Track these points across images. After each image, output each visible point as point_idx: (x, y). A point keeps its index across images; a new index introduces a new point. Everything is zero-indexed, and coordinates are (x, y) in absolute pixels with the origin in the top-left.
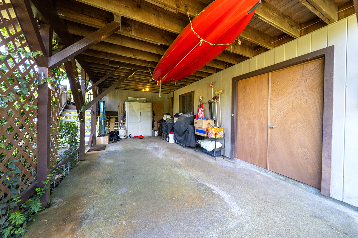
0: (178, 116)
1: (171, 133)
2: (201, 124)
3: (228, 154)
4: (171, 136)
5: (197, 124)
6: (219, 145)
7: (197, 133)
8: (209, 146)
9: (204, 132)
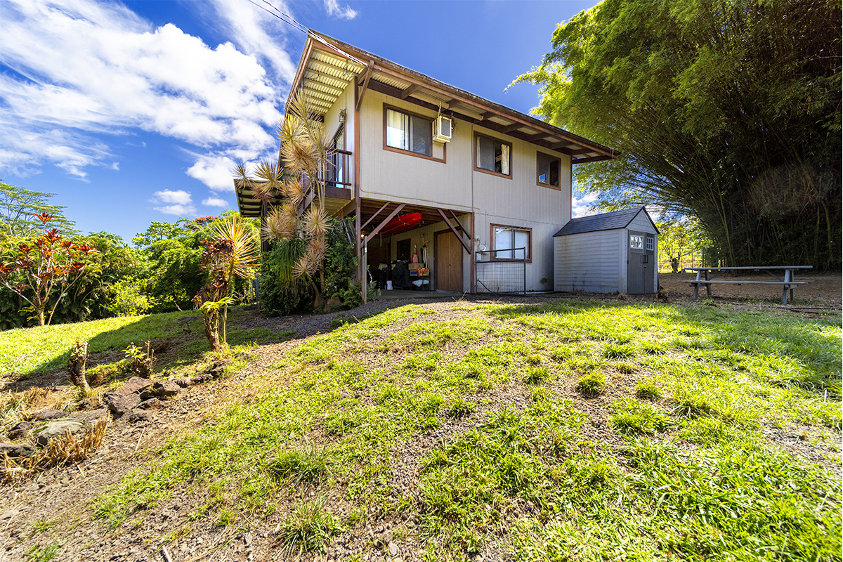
0: (395, 262)
1: (389, 280)
2: (413, 267)
3: (432, 288)
4: (389, 283)
5: (411, 267)
6: (426, 282)
7: (411, 275)
8: (418, 283)
9: (415, 273)
